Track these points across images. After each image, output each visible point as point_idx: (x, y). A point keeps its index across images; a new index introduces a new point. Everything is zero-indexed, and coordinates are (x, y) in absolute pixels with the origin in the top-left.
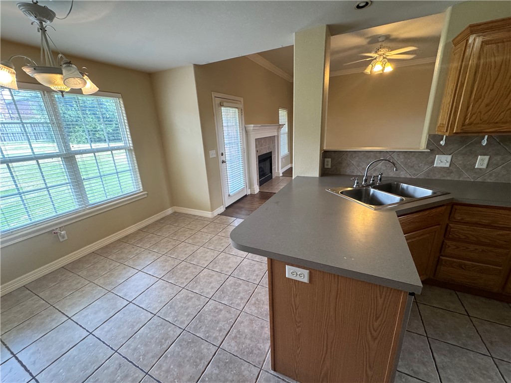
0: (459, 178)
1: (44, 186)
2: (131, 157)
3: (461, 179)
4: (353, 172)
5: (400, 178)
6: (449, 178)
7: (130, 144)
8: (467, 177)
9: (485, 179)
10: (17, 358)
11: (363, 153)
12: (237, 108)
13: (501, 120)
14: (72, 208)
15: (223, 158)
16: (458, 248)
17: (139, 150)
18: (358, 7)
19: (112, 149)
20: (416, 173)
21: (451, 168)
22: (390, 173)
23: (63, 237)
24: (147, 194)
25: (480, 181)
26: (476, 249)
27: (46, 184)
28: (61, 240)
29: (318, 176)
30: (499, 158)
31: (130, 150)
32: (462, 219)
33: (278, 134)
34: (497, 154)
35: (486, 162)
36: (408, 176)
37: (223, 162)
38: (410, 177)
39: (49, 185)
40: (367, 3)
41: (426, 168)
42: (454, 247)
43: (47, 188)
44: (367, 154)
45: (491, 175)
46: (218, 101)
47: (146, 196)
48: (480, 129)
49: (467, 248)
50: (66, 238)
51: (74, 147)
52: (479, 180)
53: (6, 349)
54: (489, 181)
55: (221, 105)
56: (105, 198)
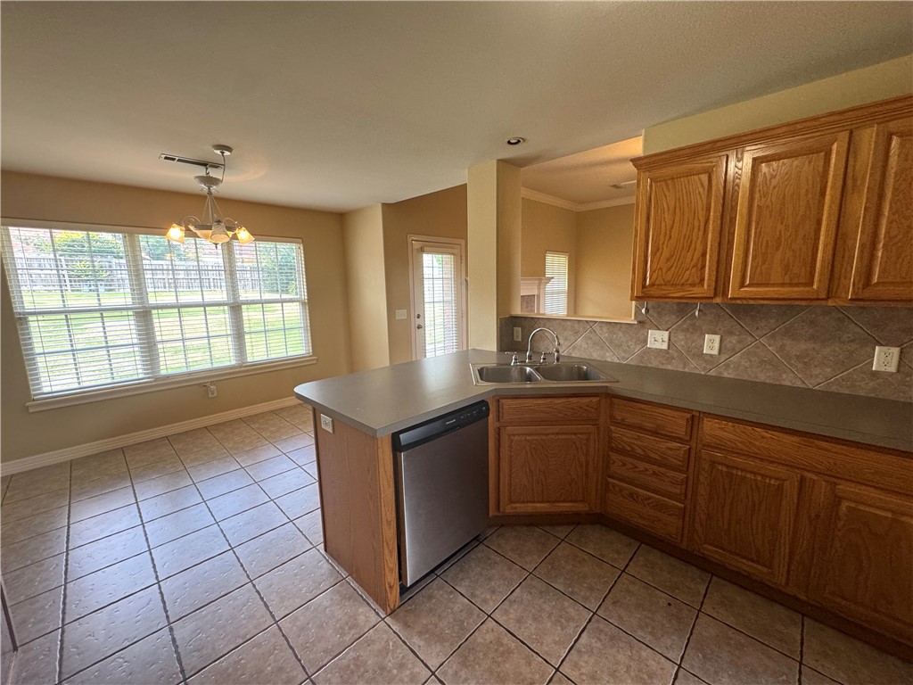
0: (684, 368)
1: (205, 334)
2: (304, 312)
3: (686, 370)
4: (548, 349)
5: (606, 361)
6: (669, 367)
7: (305, 297)
8: (694, 367)
9: (721, 373)
10: (138, 505)
11: (557, 322)
12: (453, 254)
13: (687, 281)
14: (228, 364)
15: (419, 322)
16: (624, 465)
17: (314, 304)
18: (509, 142)
19: (282, 301)
20: (627, 356)
21: (671, 351)
22: (594, 354)
23: (213, 394)
24: (317, 360)
25: (714, 374)
26: (647, 470)
27: (208, 332)
28: (210, 396)
29: (495, 350)
30: (734, 339)
31: (303, 304)
32: (623, 420)
33: (539, 292)
34: (730, 333)
35: (717, 345)
36: (616, 360)
37: (419, 327)
38: (618, 361)
39: (210, 334)
40: (519, 141)
41: (637, 350)
42: (630, 466)
43: (208, 337)
44: (563, 323)
45: (727, 366)
46: (417, 245)
47: (315, 362)
48: (664, 292)
49: (636, 467)
50: (216, 394)
51: (243, 296)
52: (712, 373)
53: (133, 495)
54: (726, 375)
55: (422, 250)
56: (265, 357)
